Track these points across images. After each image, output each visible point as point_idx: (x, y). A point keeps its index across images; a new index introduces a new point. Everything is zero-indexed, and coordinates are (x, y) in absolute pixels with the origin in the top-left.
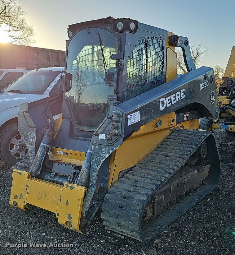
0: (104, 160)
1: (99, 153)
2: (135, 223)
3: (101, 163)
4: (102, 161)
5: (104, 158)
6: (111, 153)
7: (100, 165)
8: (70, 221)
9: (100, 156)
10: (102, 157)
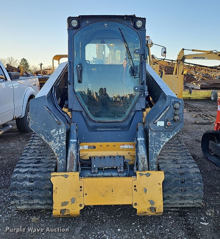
0: (164, 144)
1: (158, 139)
2: (199, 191)
3: (161, 147)
4: (162, 146)
5: (164, 143)
6: (171, 137)
7: (160, 150)
8: (153, 206)
9: (159, 142)
10: (162, 143)
